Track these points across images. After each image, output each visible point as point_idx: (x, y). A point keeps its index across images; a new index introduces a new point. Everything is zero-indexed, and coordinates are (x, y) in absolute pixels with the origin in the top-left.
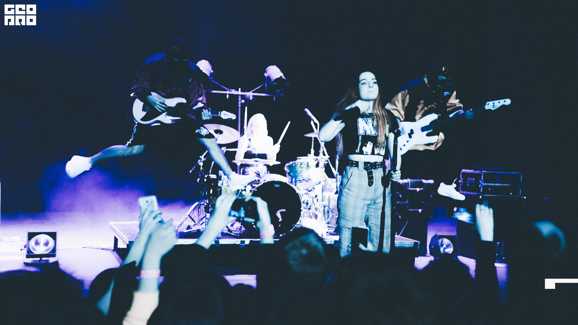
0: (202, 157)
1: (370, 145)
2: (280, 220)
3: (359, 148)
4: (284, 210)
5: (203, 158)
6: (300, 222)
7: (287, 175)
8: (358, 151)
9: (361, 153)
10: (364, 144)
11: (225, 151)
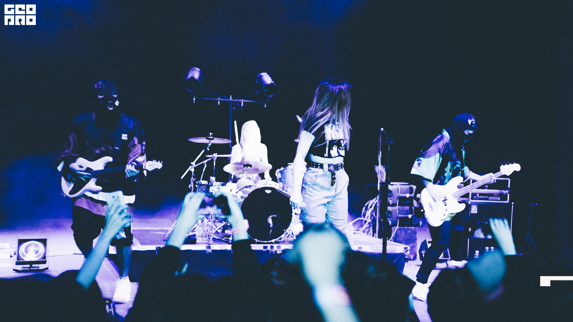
0: (193, 163)
1: (335, 148)
2: (271, 226)
3: (327, 152)
4: (275, 216)
5: (195, 164)
6: (291, 227)
7: (278, 181)
8: (326, 155)
9: (330, 156)
10: (330, 148)
11: (216, 157)
